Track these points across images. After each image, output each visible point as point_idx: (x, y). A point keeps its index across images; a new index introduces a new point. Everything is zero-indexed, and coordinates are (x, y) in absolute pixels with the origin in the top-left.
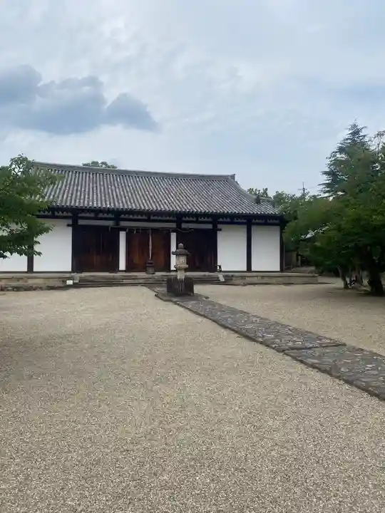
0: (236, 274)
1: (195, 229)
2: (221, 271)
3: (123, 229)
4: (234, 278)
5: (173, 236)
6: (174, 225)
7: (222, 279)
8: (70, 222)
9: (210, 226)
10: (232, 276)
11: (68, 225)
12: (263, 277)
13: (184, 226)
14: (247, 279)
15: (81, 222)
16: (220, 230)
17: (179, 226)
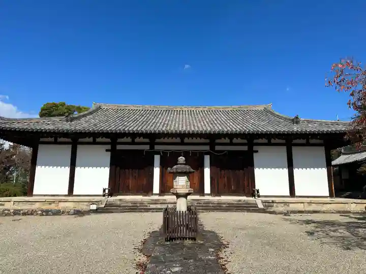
0: (277, 200)
1: (229, 151)
2: (259, 196)
3: (158, 153)
4: (275, 204)
5: (207, 159)
6: (207, 148)
7: (261, 206)
8: (109, 147)
9: (245, 148)
10: (273, 202)
11: (107, 150)
12: (310, 203)
13: (218, 148)
14: (291, 205)
15: (119, 147)
16: (257, 152)
17: (212, 148)
